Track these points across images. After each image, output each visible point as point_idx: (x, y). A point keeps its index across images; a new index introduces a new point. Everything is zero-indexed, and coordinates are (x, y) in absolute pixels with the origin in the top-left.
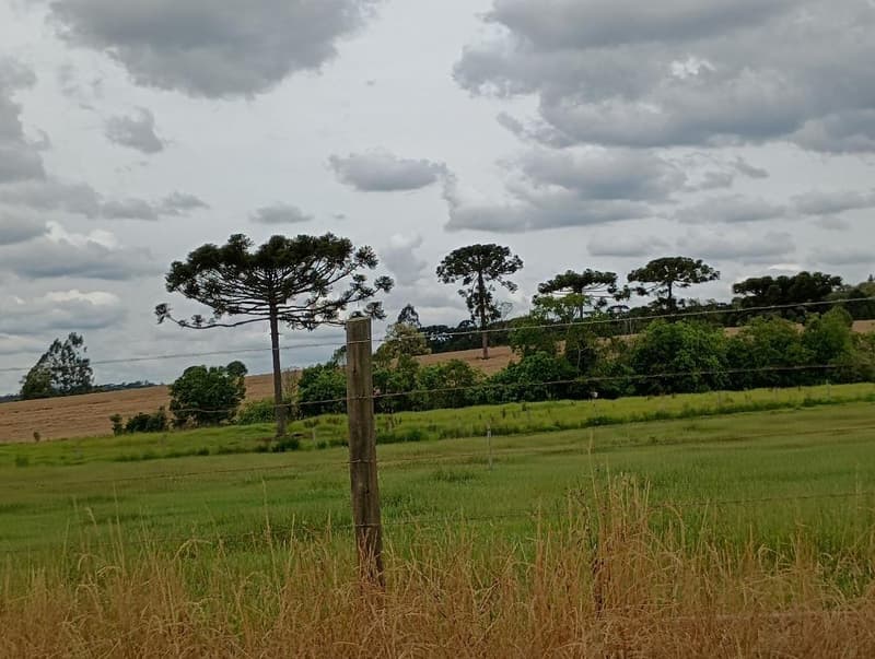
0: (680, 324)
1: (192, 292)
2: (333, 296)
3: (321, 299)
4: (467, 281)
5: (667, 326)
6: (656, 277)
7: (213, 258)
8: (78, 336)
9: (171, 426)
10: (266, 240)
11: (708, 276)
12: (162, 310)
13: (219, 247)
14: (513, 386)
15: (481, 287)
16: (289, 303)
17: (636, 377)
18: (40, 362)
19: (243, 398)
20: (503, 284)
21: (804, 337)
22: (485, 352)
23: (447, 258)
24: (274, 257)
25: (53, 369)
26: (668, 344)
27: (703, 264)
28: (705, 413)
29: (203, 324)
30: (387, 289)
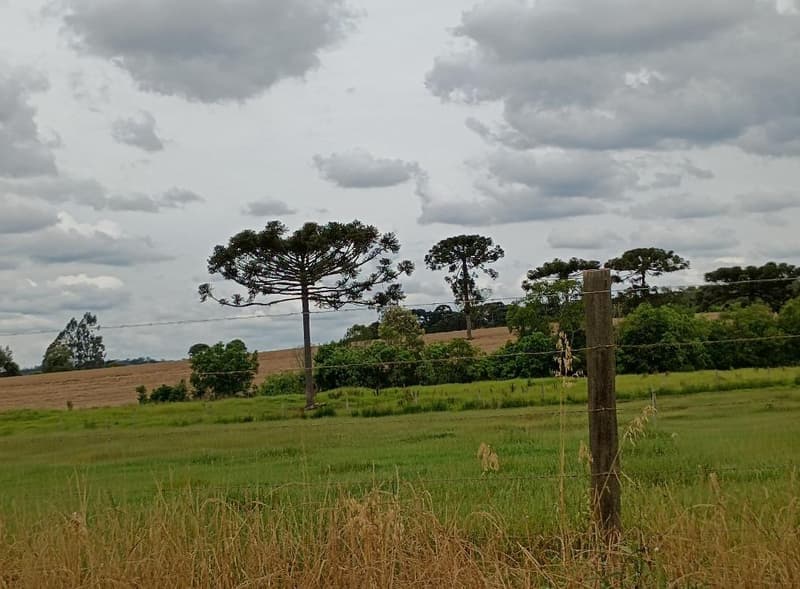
0: (664, 308)
1: (231, 274)
2: (362, 278)
3: (351, 281)
4: (452, 269)
5: (653, 310)
6: (631, 266)
7: (252, 242)
8: (92, 315)
9: (191, 397)
10: (300, 227)
11: (679, 266)
12: (205, 290)
13: (257, 233)
14: (512, 364)
15: (465, 274)
16: (318, 284)
17: (625, 357)
18: (59, 338)
19: (257, 373)
20: (486, 271)
21: (780, 321)
22: (469, 333)
23: (435, 247)
24: (307, 243)
25: (69, 345)
26: (654, 326)
27: (674, 255)
28: (704, 390)
29: (242, 303)
30: (408, 273)
